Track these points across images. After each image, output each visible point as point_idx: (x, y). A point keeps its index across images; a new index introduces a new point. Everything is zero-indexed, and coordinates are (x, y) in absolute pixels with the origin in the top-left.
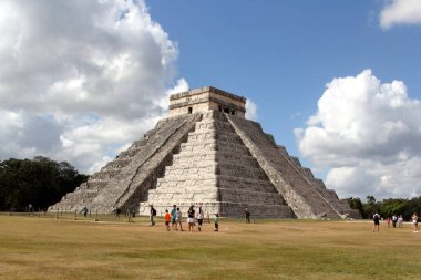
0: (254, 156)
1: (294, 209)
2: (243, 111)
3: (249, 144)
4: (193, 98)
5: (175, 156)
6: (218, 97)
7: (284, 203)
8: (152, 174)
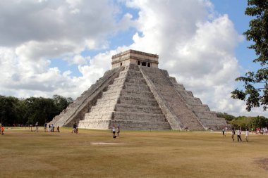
0: (152, 91)
1: (171, 124)
2: (157, 63)
4: (123, 57)
5: (104, 93)
6: (136, 55)
7: (166, 120)
8: (89, 104)
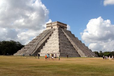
0: (69, 40)
1: (80, 54)
2: (66, 28)
3: (68, 37)
4: (53, 24)
5: (48, 40)
6: (59, 24)
7: (77, 53)
8: (42, 45)
